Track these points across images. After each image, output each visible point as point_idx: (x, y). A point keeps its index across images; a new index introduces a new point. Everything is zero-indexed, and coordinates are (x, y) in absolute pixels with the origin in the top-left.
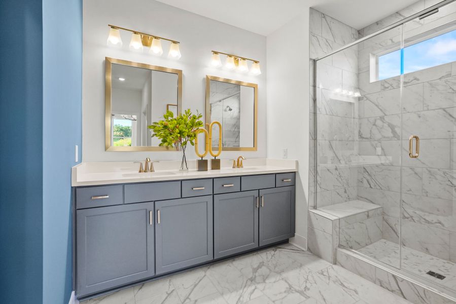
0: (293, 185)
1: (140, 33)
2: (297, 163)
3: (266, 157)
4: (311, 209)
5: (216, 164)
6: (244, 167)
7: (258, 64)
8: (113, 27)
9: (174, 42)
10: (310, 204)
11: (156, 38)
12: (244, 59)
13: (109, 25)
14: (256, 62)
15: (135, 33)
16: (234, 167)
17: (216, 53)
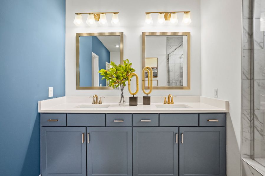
0: (224, 126)
1: (93, 13)
2: (228, 104)
3: (201, 95)
4: (244, 158)
5: (147, 100)
6: (175, 103)
7: (189, 14)
8: (77, 14)
9: (115, 13)
10: (243, 152)
11: (102, 13)
12: (174, 13)
13: (76, 13)
14: (187, 13)
15: (90, 14)
16: (164, 103)
17: (148, 13)
